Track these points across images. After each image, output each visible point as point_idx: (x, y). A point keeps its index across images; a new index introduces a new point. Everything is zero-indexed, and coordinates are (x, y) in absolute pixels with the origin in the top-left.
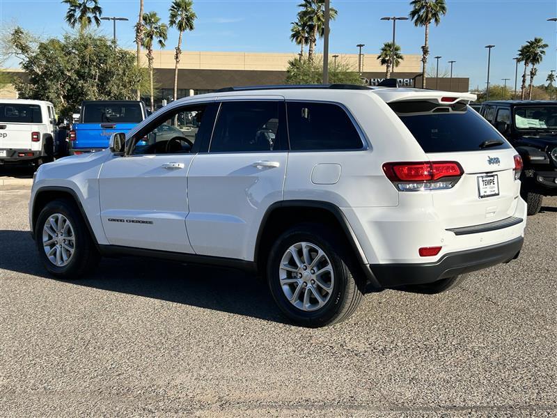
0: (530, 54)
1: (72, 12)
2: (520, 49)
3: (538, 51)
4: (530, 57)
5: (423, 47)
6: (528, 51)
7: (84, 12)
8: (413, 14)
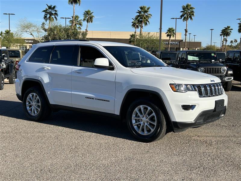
0: (226, 32)
1: (46, 15)
2: (222, 30)
3: (229, 31)
4: (225, 34)
5: (185, 30)
6: (225, 31)
7: (51, 15)
8: (182, 16)
